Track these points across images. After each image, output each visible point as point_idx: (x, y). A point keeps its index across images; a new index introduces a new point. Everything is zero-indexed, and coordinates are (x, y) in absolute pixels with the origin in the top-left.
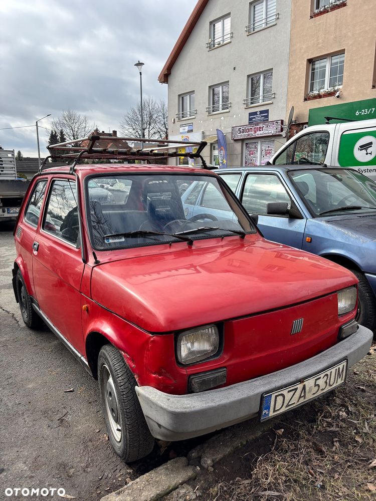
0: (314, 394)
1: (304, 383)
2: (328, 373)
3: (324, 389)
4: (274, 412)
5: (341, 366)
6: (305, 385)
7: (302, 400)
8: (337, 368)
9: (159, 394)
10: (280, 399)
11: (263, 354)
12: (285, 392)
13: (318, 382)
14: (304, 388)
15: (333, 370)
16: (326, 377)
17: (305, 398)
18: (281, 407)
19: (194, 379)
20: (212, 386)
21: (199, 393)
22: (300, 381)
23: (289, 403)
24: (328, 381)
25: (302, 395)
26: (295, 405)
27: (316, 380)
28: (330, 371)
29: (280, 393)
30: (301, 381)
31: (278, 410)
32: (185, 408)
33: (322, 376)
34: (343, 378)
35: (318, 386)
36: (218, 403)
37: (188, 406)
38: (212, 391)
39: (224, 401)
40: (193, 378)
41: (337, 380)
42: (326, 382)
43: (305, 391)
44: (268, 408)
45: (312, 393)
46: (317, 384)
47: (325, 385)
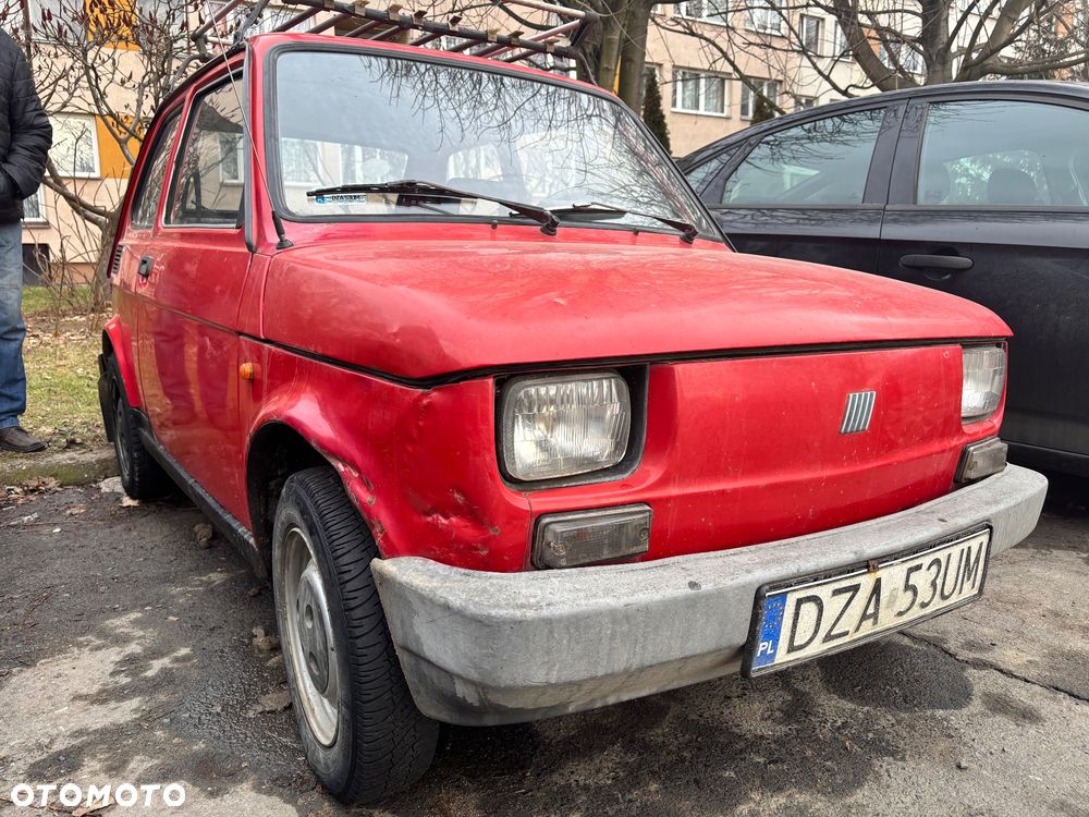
0: (900, 614)
1: (880, 574)
2: (942, 555)
3: (927, 605)
4: (789, 652)
5: (974, 544)
6: (878, 581)
7: (868, 628)
8: (965, 546)
9: (441, 572)
10: (809, 610)
11: (761, 481)
12: (824, 592)
13: (915, 579)
14: (877, 589)
15: (955, 551)
16: (934, 569)
17: (875, 623)
18: (811, 640)
19: (552, 527)
20: (606, 555)
21: (567, 570)
22: (867, 567)
23: (831, 630)
24: (939, 582)
25: (871, 610)
26: (846, 639)
27: (911, 570)
28: (947, 552)
29: (810, 593)
30: (869, 565)
31: (801, 647)
32: (522, 606)
33: (926, 561)
34: (977, 584)
35: (914, 590)
36: (625, 600)
37: (532, 600)
38: (605, 567)
39: (643, 597)
40: (548, 524)
41: (962, 583)
42: (934, 584)
43: (878, 600)
44: (774, 637)
45: (896, 610)
46: (910, 583)
47: (931, 593)
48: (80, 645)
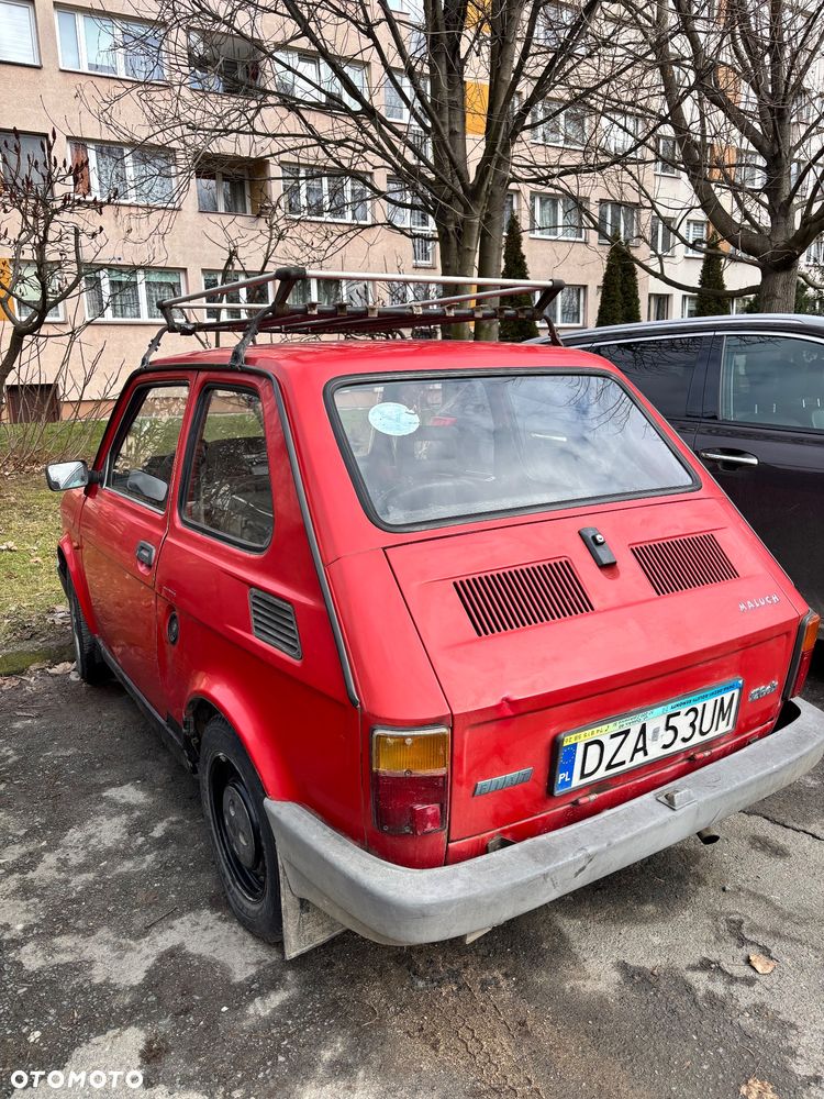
48: (96, 813)
